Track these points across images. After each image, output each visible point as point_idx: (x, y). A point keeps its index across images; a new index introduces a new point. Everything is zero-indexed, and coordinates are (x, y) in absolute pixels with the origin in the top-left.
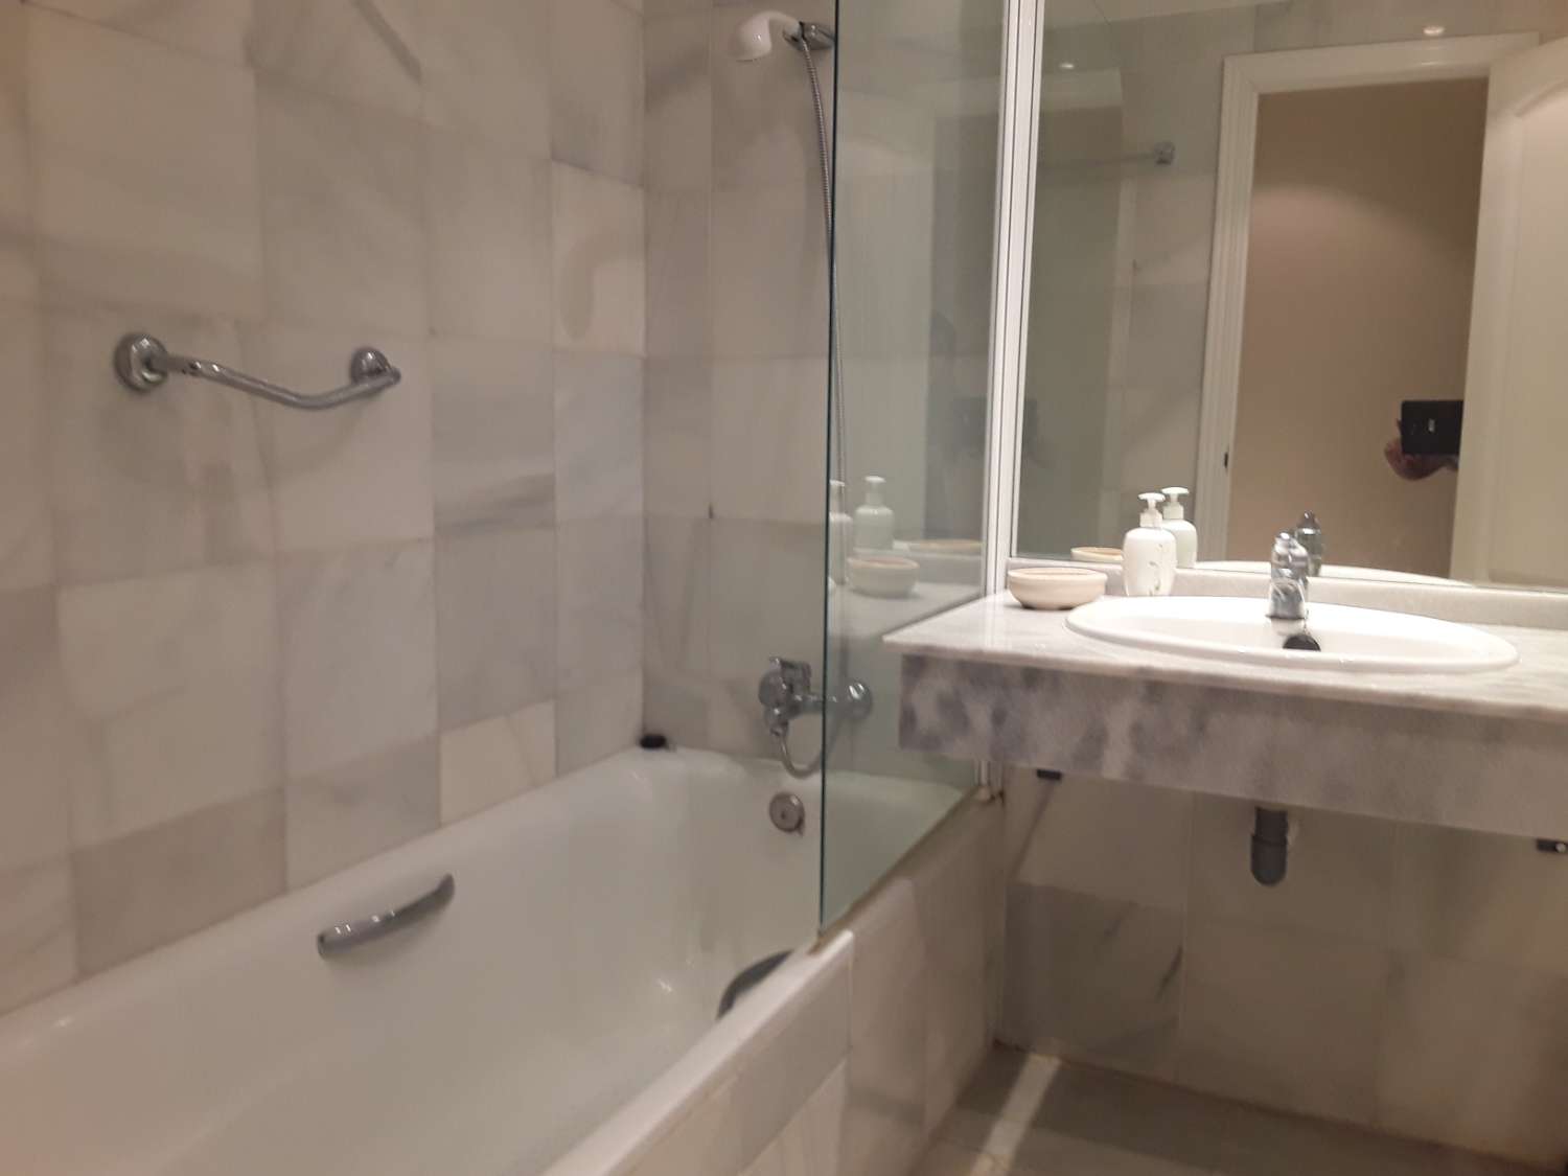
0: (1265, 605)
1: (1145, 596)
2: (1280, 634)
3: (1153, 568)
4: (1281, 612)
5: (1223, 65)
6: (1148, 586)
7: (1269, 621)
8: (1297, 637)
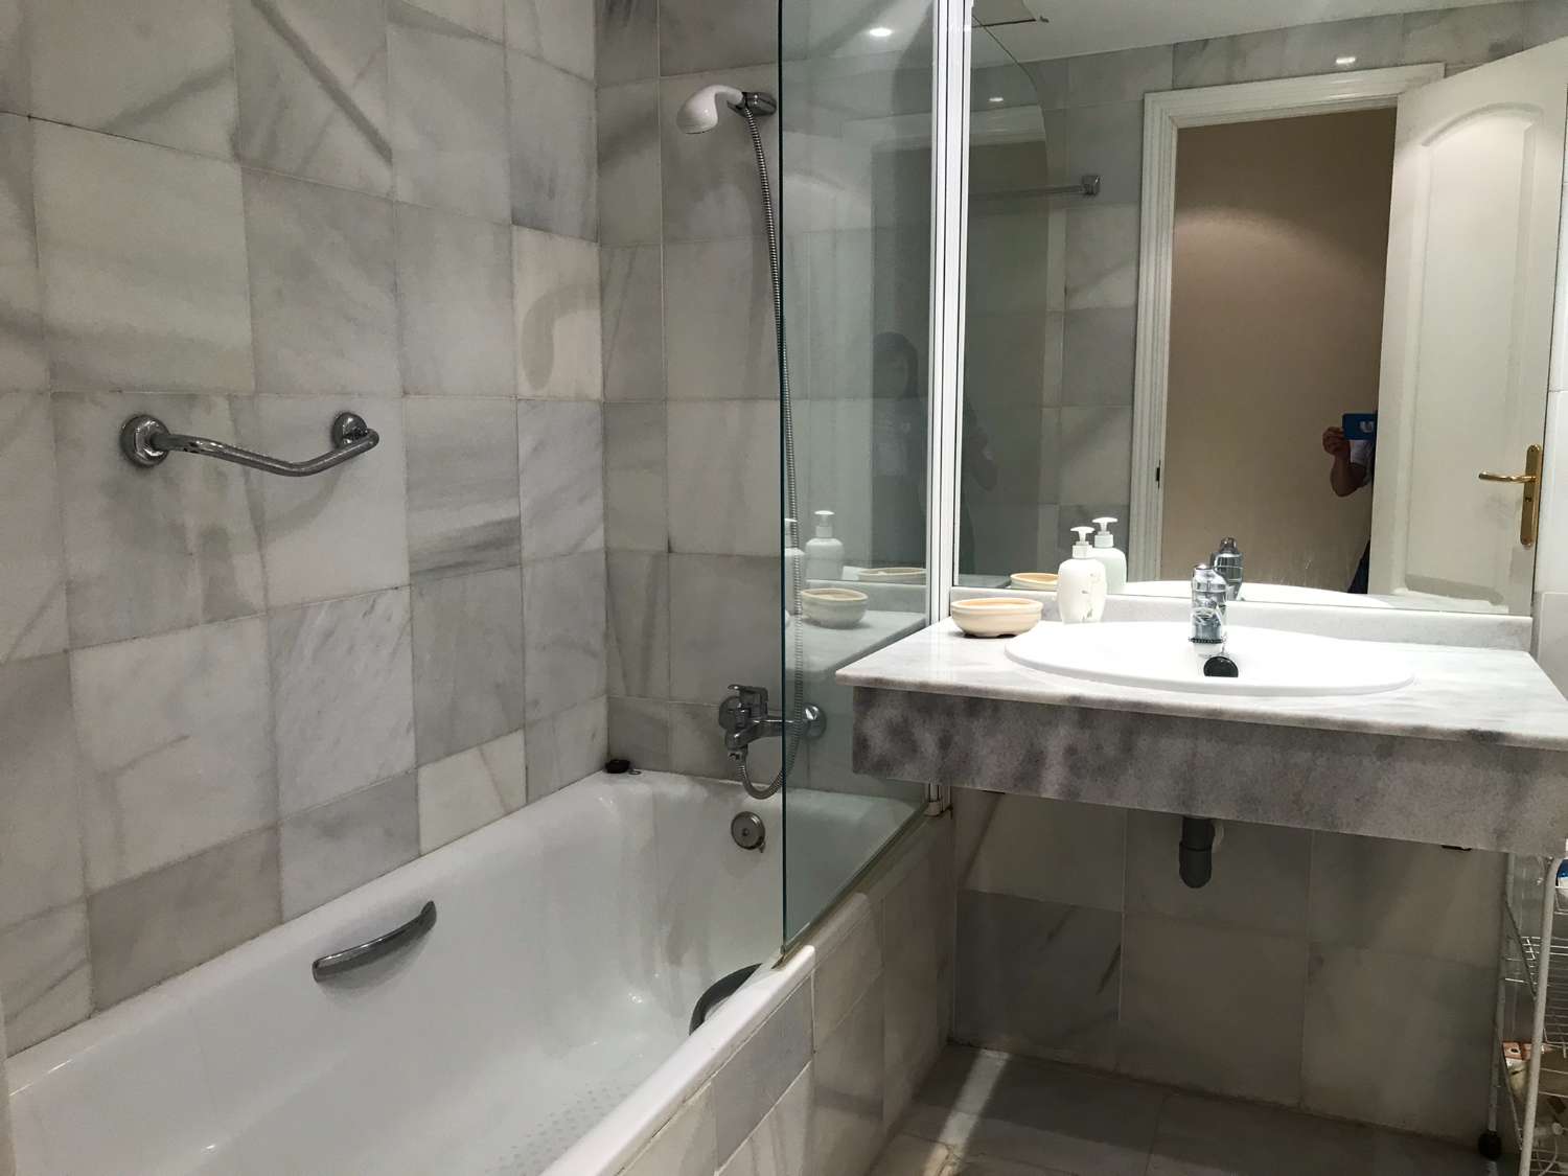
0: (1188, 629)
2: (1201, 655)
3: (1085, 596)
4: (1201, 636)
5: (1143, 102)
6: (1081, 613)
7: (1191, 643)
8: (1216, 658)
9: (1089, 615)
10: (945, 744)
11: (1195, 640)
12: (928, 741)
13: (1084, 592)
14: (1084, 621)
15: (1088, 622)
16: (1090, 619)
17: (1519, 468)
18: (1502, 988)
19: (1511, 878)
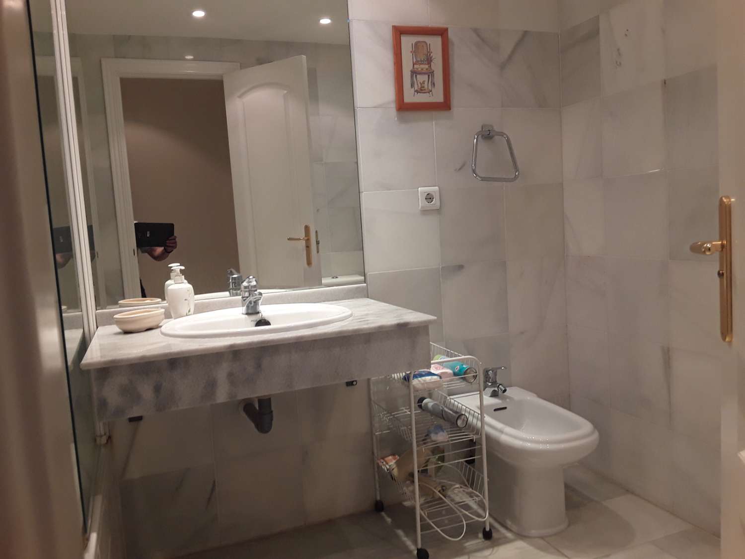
0: (243, 309)
1: (185, 316)
2: (252, 321)
3: (187, 301)
4: (250, 311)
5: (100, 61)
6: (185, 311)
7: (246, 316)
8: (260, 320)
9: (189, 311)
10: (157, 389)
11: (247, 314)
12: (146, 390)
13: (186, 300)
14: (187, 315)
15: (189, 315)
16: (190, 313)
17: (302, 235)
18: (374, 438)
19: (372, 392)
